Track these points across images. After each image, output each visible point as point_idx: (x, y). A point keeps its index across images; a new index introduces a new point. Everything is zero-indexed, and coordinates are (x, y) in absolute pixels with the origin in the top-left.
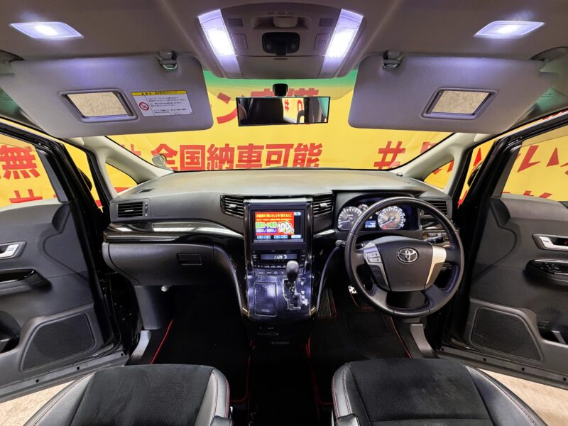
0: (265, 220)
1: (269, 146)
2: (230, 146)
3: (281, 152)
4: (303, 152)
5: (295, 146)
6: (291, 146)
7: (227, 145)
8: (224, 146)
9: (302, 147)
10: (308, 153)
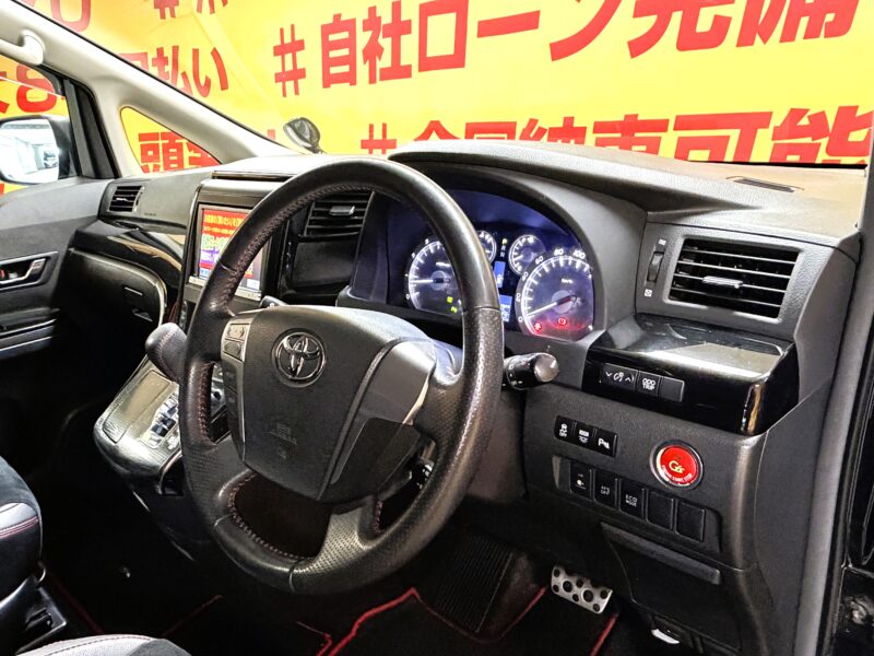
0: (216, 230)
1: (683, 123)
2: (576, 124)
3: (727, 138)
4: (808, 140)
5: (777, 121)
6: (763, 119)
7: (569, 121)
8: (560, 124)
9: (805, 121)
10: (824, 142)
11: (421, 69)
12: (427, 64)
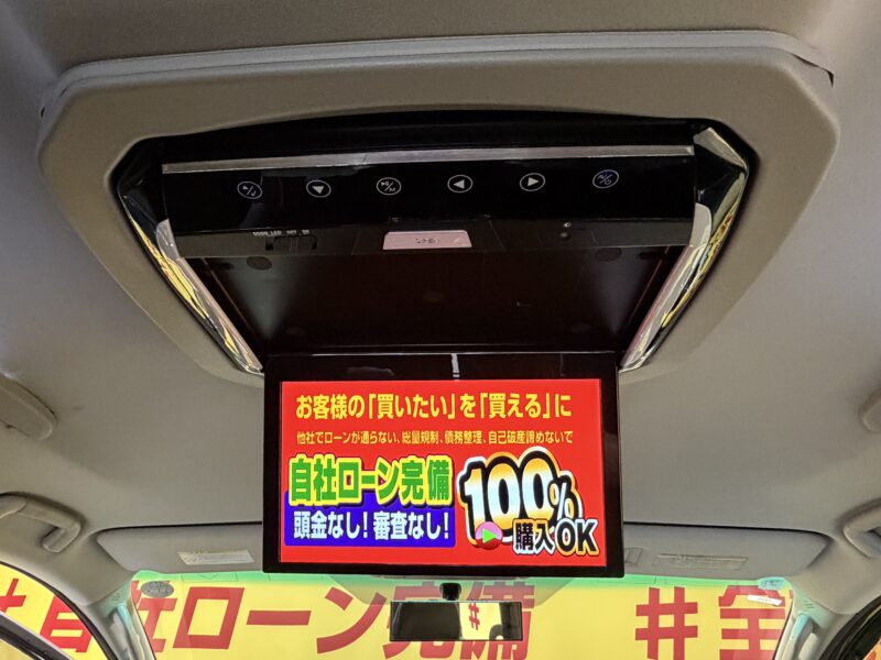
11: (177, 645)
12: (186, 640)
